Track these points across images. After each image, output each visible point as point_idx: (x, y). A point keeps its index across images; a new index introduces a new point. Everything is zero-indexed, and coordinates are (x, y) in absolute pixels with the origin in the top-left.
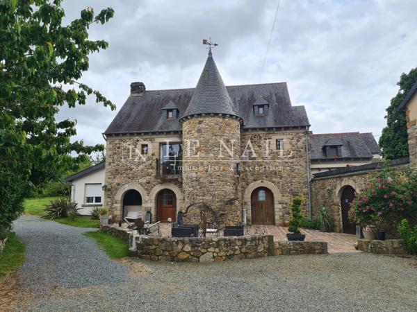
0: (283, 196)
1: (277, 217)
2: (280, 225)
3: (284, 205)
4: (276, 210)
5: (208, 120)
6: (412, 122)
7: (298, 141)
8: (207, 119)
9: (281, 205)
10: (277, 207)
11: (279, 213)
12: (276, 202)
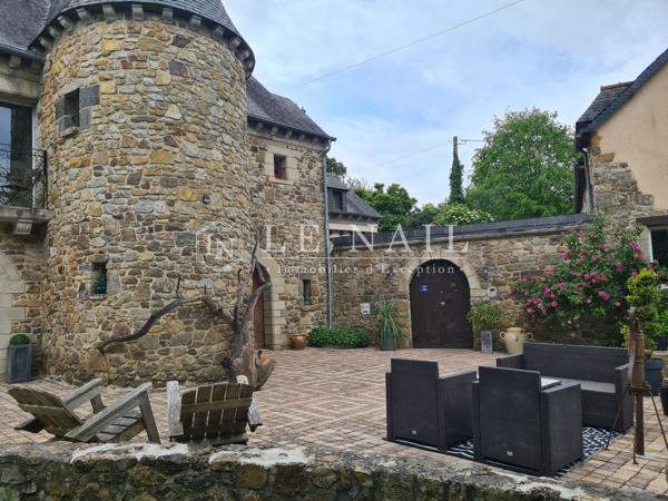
0: (287, 282)
1: (277, 330)
2: (283, 347)
3: (289, 302)
4: (276, 313)
5: (203, 41)
6: (606, 155)
7: (310, 168)
8: (202, 39)
9: (283, 302)
10: (278, 306)
11: (280, 322)
12: (275, 297)
